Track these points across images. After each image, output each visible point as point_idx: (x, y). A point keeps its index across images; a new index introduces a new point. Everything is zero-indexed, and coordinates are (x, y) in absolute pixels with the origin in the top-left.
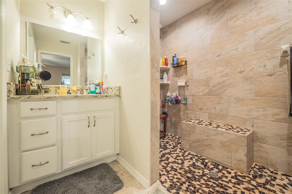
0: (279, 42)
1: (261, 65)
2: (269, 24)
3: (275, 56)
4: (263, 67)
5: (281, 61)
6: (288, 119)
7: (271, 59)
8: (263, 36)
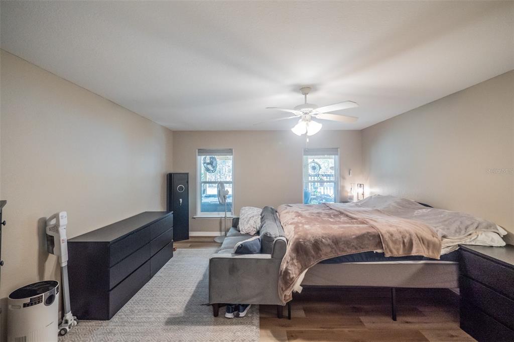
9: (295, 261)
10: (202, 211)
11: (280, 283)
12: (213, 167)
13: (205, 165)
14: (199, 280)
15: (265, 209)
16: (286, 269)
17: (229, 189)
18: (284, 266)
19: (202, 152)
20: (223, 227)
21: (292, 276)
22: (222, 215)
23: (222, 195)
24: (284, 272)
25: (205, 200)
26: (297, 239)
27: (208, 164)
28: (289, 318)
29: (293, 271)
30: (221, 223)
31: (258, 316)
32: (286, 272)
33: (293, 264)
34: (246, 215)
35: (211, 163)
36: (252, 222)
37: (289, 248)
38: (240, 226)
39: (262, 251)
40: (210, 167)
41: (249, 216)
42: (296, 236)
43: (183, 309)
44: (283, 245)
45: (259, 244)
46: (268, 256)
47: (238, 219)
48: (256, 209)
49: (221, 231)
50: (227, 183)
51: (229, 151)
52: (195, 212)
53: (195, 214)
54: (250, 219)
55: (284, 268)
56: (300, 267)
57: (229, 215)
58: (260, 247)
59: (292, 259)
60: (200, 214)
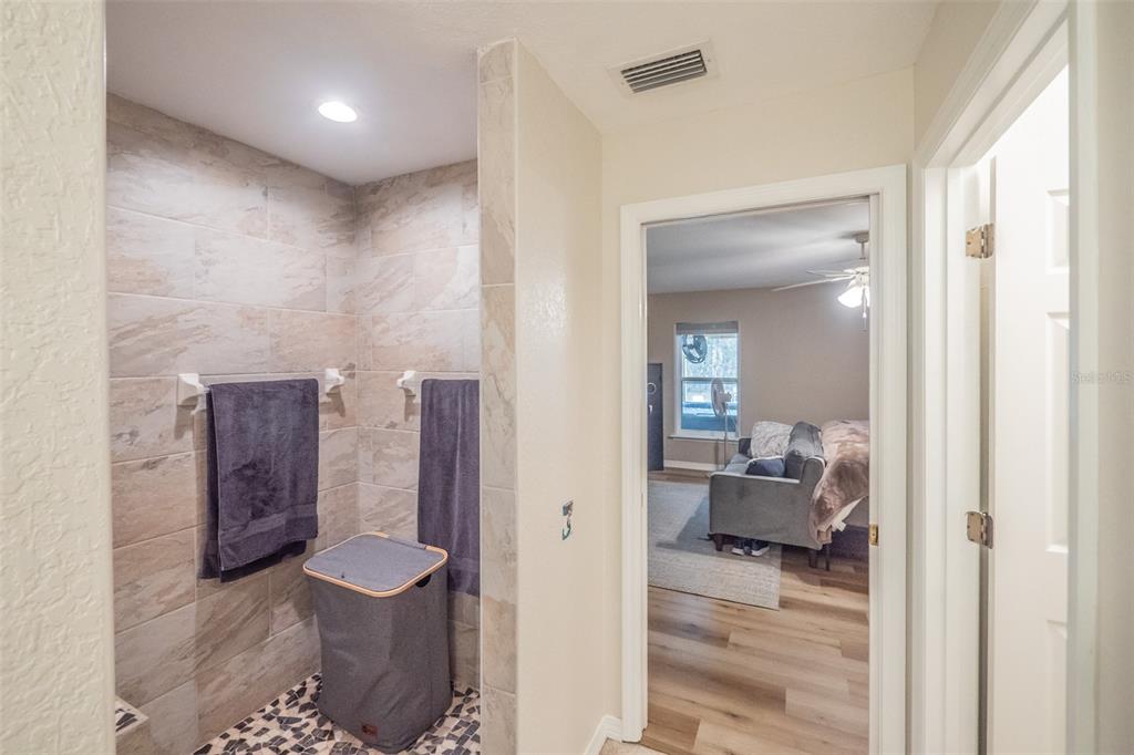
0: (172, 360)
1: (121, 431)
2: (146, 291)
3: (162, 401)
4: (128, 437)
5: (178, 421)
6: (196, 589)
7: (152, 411)
8: (129, 328)
9: (835, 488)
10: (683, 428)
11: (813, 515)
12: (700, 353)
13: (686, 348)
14: (688, 517)
15: (799, 426)
16: (821, 497)
17: (732, 390)
18: (818, 493)
19: (683, 328)
20: (721, 455)
21: (829, 507)
22: (719, 435)
23: (720, 401)
24: (818, 501)
25: (686, 411)
26: (840, 459)
27: (691, 347)
28: (828, 569)
29: (832, 501)
30: (717, 449)
31: (780, 561)
32: (821, 501)
33: (832, 492)
34: (762, 434)
35: (696, 346)
36: (773, 444)
37: (827, 471)
38: (753, 450)
39: (785, 475)
40: (694, 352)
41: (769, 435)
42: (839, 456)
43: (676, 536)
44: (817, 467)
45: (782, 465)
46: (797, 481)
47: (749, 440)
48: (781, 425)
49: (717, 462)
50: (728, 381)
51: (732, 326)
52: (673, 429)
53: (673, 431)
54: (771, 441)
55: (818, 495)
56: (844, 497)
57: (731, 436)
58: (783, 469)
59: (831, 485)
60: (680, 432)
